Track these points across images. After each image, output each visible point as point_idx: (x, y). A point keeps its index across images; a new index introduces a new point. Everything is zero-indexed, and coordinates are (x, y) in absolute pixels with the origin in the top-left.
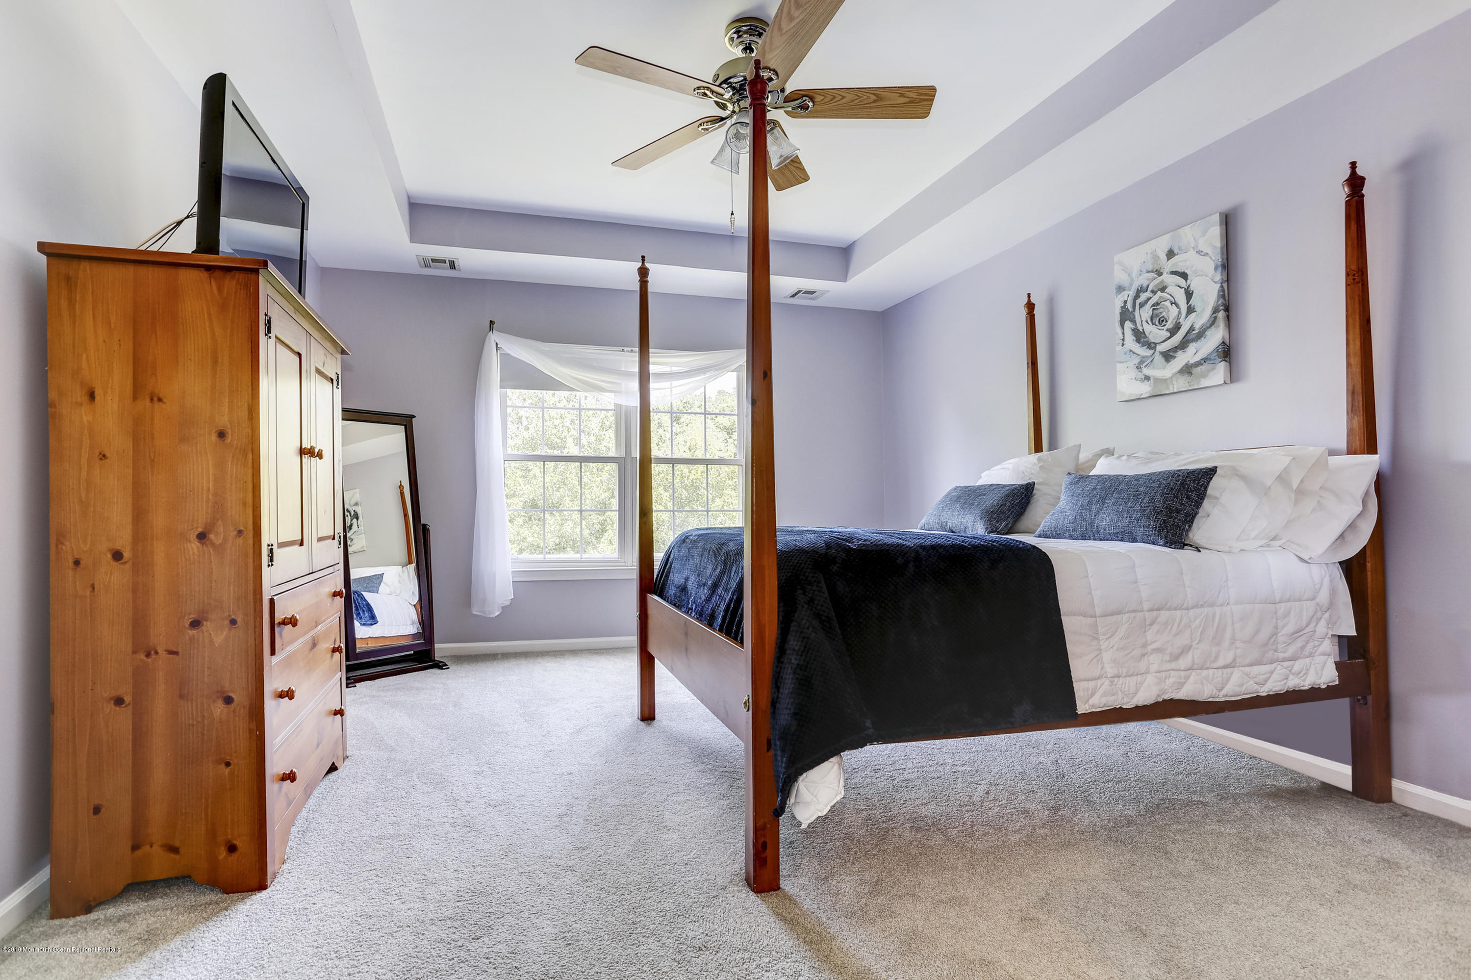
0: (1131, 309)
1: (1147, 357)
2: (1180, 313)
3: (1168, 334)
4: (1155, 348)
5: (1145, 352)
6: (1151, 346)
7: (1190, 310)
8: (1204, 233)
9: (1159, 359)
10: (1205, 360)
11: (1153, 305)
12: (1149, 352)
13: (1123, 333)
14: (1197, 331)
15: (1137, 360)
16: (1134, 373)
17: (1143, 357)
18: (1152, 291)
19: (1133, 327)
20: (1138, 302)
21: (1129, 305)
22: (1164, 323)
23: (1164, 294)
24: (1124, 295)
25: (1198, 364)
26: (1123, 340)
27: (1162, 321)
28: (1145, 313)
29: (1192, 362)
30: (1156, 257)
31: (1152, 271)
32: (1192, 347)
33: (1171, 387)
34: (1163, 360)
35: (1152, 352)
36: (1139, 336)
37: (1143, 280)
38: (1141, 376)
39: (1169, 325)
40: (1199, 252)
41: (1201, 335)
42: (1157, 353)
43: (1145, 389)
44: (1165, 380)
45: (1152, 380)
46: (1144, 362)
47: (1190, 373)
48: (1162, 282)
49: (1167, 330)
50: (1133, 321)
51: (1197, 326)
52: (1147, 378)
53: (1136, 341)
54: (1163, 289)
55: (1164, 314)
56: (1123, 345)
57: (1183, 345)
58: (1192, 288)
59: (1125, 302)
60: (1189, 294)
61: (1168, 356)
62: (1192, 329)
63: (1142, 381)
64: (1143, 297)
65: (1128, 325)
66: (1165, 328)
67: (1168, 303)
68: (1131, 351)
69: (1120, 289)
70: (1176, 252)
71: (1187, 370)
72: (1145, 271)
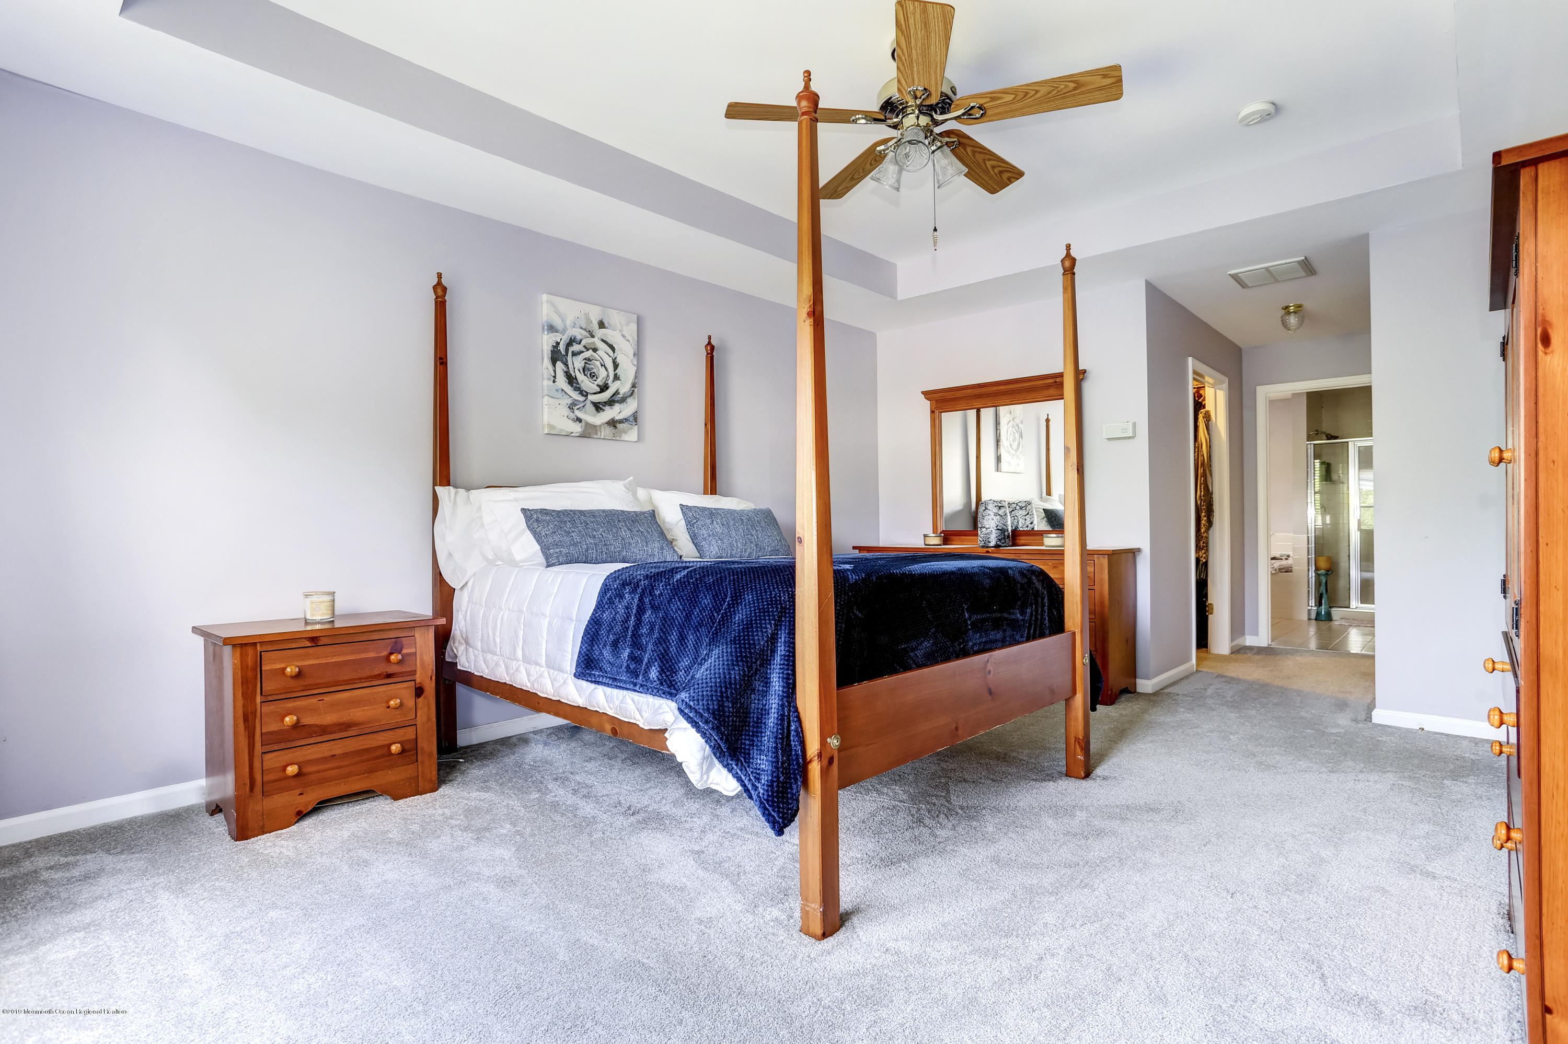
0: (563, 352)
1: (579, 401)
2: (608, 376)
3: (599, 390)
4: (587, 396)
5: (576, 396)
6: (584, 394)
7: (616, 378)
8: (627, 324)
9: (591, 408)
10: (626, 420)
11: (585, 359)
12: (582, 399)
13: (555, 371)
14: (621, 396)
15: (569, 401)
16: (566, 412)
17: (576, 400)
18: (585, 347)
19: (565, 369)
20: (571, 349)
21: (562, 348)
22: (595, 378)
23: (594, 354)
24: (556, 336)
25: (621, 422)
26: (555, 377)
27: (593, 376)
28: (577, 363)
29: (617, 418)
30: (589, 321)
31: (585, 330)
32: (617, 407)
33: (599, 434)
34: (593, 409)
35: (584, 398)
36: (571, 380)
37: (578, 333)
38: (572, 416)
39: (600, 381)
40: (623, 336)
41: (623, 400)
42: (588, 402)
43: (577, 428)
44: (595, 426)
45: (583, 423)
46: (576, 405)
47: (615, 427)
48: (594, 343)
49: (598, 385)
50: (566, 365)
51: (622, 392)
52: (579, 420)
53: (569, 383)
54: (595, 350)
55: (594, 370)
56: (554, 382)
57: (611, 402)
58: (618, 360)
59: (558, 344)
60: (616, 366)
61: (598, 407)
62: (617, 393)
63: (573, 420)
64: (576, 348)
65: (559, 364)
66: (596, 383)
67: (598, 363)
68: (562, 390)
69: (552, 329)
70: (606, 325)
71: (613, 423)
72: (578, 326)
